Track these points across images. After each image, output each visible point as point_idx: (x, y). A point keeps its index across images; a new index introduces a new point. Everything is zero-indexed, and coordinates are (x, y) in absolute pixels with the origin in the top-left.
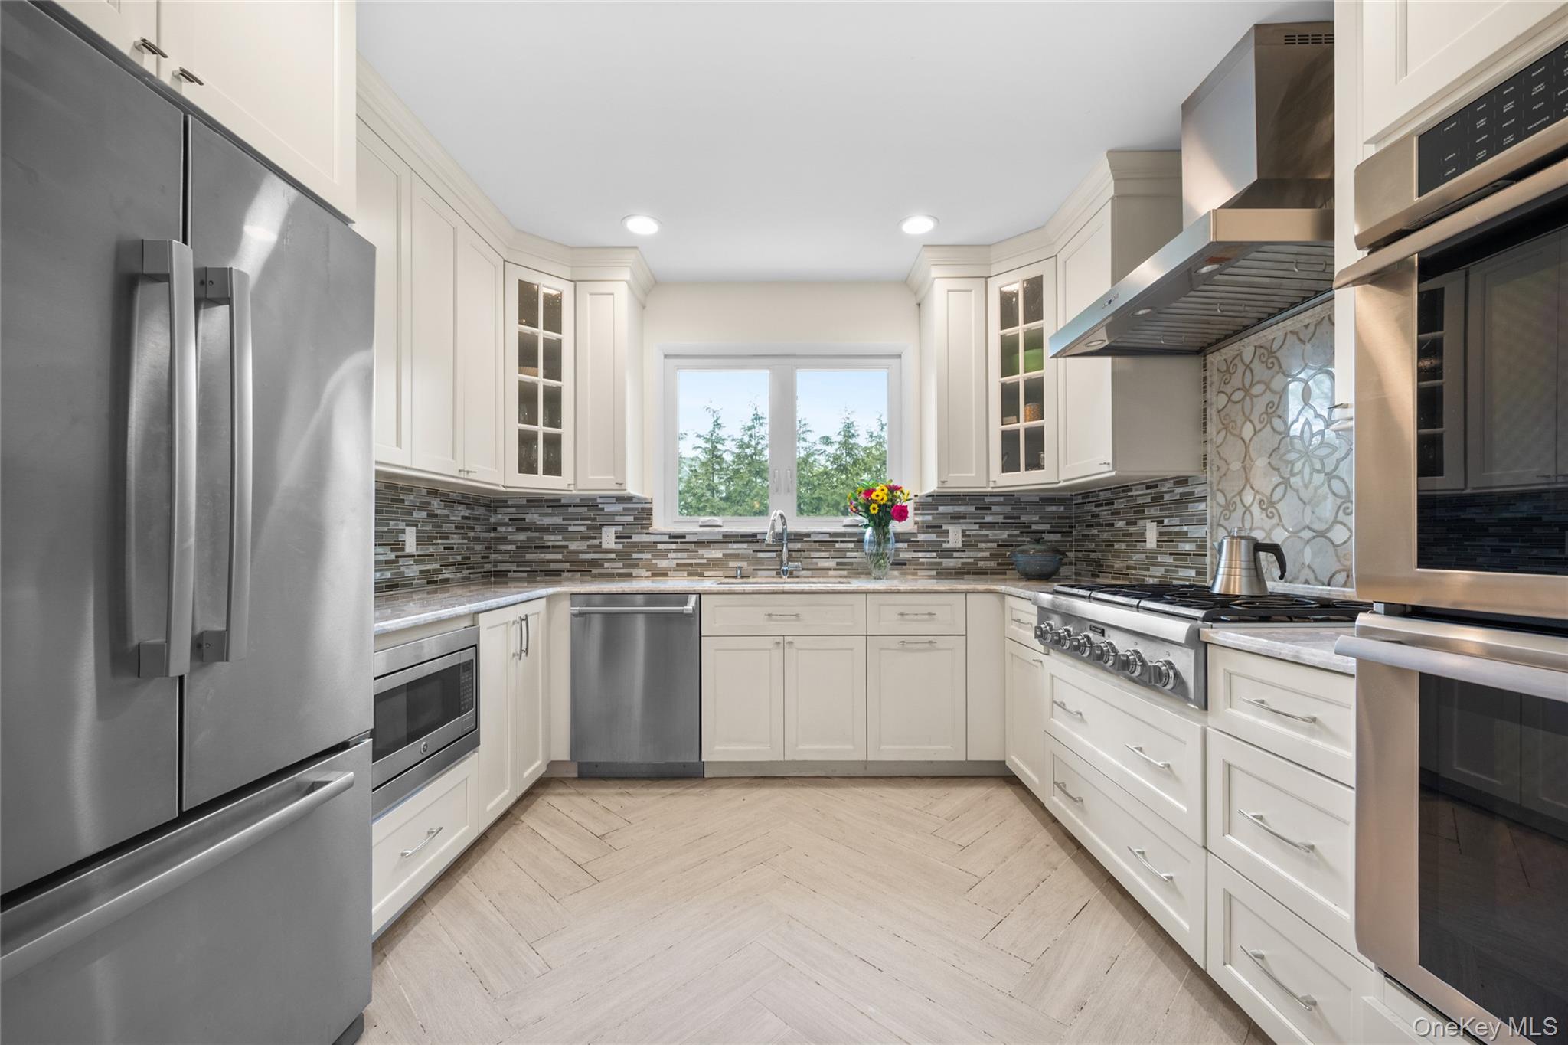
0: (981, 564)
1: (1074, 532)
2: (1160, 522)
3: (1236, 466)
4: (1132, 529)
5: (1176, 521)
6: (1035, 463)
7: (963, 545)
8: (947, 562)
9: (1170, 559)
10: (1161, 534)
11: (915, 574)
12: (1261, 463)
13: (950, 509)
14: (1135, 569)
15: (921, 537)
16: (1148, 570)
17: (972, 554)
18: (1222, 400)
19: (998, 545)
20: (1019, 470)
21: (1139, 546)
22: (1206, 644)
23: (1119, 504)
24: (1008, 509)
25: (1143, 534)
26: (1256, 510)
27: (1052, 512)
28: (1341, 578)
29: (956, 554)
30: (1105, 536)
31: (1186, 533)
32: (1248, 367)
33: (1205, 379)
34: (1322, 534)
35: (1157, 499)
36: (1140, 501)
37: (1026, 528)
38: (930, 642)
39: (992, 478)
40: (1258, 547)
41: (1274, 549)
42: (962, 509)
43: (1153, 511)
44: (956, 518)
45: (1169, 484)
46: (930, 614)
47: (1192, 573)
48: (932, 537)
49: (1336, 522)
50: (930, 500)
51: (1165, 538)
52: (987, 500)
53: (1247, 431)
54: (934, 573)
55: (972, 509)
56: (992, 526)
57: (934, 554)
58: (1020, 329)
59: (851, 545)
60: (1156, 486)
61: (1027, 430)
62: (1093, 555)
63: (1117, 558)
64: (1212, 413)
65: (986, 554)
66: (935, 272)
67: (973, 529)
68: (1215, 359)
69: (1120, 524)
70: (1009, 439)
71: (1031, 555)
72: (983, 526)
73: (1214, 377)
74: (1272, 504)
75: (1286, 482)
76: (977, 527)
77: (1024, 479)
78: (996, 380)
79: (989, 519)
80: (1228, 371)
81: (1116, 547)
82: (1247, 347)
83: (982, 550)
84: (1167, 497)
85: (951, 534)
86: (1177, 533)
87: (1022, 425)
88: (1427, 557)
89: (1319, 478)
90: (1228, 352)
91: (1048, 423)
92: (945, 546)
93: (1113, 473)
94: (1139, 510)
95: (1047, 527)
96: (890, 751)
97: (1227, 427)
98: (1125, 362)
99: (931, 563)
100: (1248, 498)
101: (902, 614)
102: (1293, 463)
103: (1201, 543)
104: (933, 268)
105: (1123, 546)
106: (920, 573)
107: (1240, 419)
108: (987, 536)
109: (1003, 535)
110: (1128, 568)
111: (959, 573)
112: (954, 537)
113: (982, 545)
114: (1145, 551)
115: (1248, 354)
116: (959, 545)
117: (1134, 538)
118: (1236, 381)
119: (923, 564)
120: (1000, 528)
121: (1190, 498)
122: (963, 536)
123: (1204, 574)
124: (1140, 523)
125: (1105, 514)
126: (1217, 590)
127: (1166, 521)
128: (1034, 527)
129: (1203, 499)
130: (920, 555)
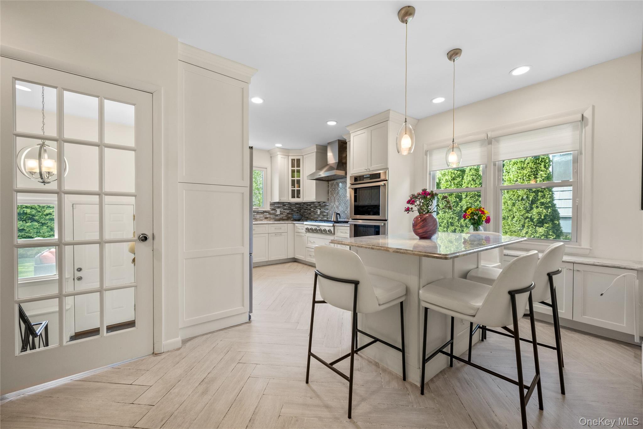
0: (284, 218)
1: (301, 211)
2: (320, 209)
3: (333, 201)
4: (315, 211)
5: (323, 209)
6: (298, 197)
7: (280, 214)
8: (277, 218)
9: (322, 216)
10: (321, 212)
11: (270, 221)
12: (337, 201)
13: (277, 205)
14: (315, 218)
15: (271, 212)
16: (318, 218)
17: (282, 216)
18: (331, 190)
19: (287, 214)
20: (295, 198)
21: (316, 214)
22: (334, 226)
23: (312, 206)
24: (289, 206)
25: (317, 212)
26: (336, 208)
27: (298, 207)
28: (346, 218)
29: (278, 216)
30: (309, 212)
31: (325, 211)
32: (335, 185)
33: (328, 185)
34: (344, 212)
35: (320, 205)
36: (316, 205)
37: (292, 210)
38: (281, 234)
39: (289, 199)
40: (337, 214)
41: (339, 214)
42: (280, 205)
43: (319, 207)
44: (279, 207)
45: (322, 203)
46: (280, 228)
47: (326, 218)
48: (273, 212)
49: (346, 210)
50: (273, 203)
51: (321, 213)
52: (285, 203)
53: (335, 196)
54: (274, 220)
55: (282, 205)
56: (285, 209)
57: (274, 216)
58: (296, 168)
59: (256, 214)
60: (319, 203)
61: (297, 190)
62: (306, 216)
63: (311, 216)
64: (329, 191)
65: (285, 216)
66: (278, 153)
67: (282, 210)
68: (330, 182)
69: (312, 210)
70: (293, 191)
71: (296, 216)
72: (284, 209)
73: (330, 186)
74: (338, 207)
75: (340, 204)
76: (283, 209)
77: (296, 200)
78: (290, 179)
79: (285, 208)
80: (332, 185)
81: (311, 214)
82: (335, 182)
83: (284, 215)
84: (322, 205)
85: (277, 211)
86: (324, 212)
87: (296, 189)
88: (355, 214)
89: (344, 204)
90: (332, 182)
91: (301, 189)
92: (276, 214)
93: (316, 201)
94: (316, 207)
95: (296, 210)
96: (273, 258)
97: (332, 194)
98: (317, 181)
99: (273, 218)
100: (335, 206)
101: (275, 228)
102: (341, 201)
103: (328, 213)
104: (278, 152)
105: (313, 214)
106: (271, 220)
107: (334, 193)
108: (285, 212)
109: (288, 211)
110: (314, 218)
111: (279, 220)
112: (278, 212)
113: (284, 214)
114: (317, 215)
115: (335, 183)
116: (279, 214)
117: (315, 212)
118: (333, 187)
119: (271, 218)
120: (287, 210)
121: (326, 205)
122: (280, 212)
123: (328, 219)
124: (316, 209)
125: (309, 207)
126: (332, 220)
127: (321, 209)
128: (294, 210)
129: (328, 206)
130: (271, 216)
